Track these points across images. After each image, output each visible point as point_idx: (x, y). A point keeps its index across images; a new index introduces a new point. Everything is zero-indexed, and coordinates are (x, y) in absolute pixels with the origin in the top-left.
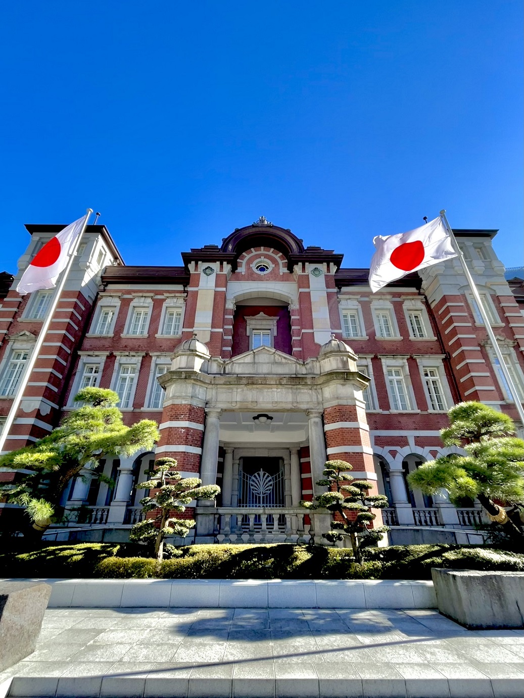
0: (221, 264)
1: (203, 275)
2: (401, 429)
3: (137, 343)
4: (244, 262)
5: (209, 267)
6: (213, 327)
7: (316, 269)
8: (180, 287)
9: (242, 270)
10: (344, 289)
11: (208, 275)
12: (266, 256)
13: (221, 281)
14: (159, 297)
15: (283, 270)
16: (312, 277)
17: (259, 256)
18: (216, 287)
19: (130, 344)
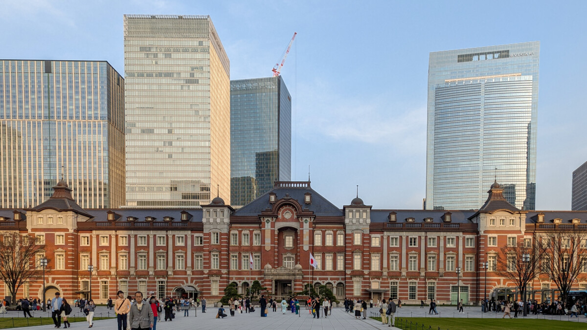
0: (272, 218)
1: (266, 223)
2: (327, 275)
3: (247, 248)
4: (280, 213)
5: (268, 220)
6: (271, 244)
7: (306, 220)
8: (258, 225)
9: (280, 217)
10: (317, 226)
11: (268, 223)
12: (289, 210)
13: (273, 225)
14: (251, 229)
15: (295, 217)
16: (304, 223)
17: (286, 210)
18: (271, 227)
19: (245, 248)
